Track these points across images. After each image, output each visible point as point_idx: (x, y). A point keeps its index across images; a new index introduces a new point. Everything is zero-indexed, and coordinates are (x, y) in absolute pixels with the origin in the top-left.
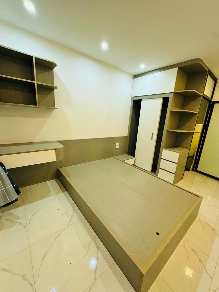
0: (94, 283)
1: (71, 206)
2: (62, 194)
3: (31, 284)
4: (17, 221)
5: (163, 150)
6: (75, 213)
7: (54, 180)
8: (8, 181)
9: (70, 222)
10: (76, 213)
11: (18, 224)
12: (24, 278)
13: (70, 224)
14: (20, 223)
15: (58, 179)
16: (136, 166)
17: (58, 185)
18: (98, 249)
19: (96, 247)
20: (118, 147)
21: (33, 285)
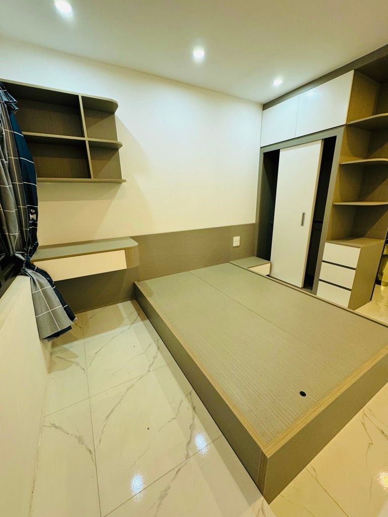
0: (184, 463)
1: (154, 342)
2: (141, 323)
3: (90, 451)
4: (74, 360)
5: (326, 244)
6: (159, 353)
7: (130, 301)
8: (55, 299)
9: (152, 366)
10: (162, 354)
11: (74, 364)
12: (80, 440)
13: (151, 369)
14: (77, 364)
15: (136, 299)
16: (273, 277)
17: (135, 310)
18: (195, 412)
19: (191, 408)
20: (239, 245)
21: (93, 452)
